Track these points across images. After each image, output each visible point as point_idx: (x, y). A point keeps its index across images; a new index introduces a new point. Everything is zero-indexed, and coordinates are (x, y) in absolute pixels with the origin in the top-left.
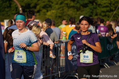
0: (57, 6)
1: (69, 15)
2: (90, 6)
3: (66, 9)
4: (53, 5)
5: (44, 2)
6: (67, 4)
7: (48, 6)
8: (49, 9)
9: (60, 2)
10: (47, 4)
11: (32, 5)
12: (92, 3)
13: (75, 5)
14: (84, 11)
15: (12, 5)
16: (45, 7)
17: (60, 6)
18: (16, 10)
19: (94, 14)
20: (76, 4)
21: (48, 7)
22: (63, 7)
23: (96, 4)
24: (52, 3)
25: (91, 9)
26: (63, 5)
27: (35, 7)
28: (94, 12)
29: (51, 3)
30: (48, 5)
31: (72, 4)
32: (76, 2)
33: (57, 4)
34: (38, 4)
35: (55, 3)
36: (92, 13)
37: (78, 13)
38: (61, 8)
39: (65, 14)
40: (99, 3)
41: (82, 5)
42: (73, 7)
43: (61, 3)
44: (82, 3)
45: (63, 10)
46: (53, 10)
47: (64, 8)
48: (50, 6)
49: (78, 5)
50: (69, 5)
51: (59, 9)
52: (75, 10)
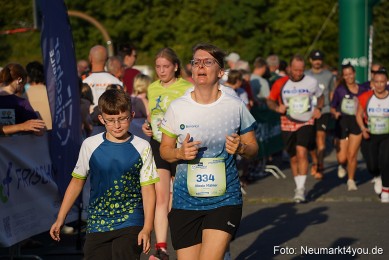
0: (187, 37)
2: (258, 34)
4: (177, 33)
5: (158, 28)
6: (208, 31)
7: (166, 36)
8: (170, 42)
9: (193, 27)
10: (165, 33)
11: (133, 35)
12: (261, 27)
13: (225, 33)
14: (244, 45)
15: (90, 36)
16: (160, 38)
17: (192, 36)
19: (266, 53)
20: (228, 30)
21: (166, 39)
22: (199, 38)
23: (271, 30)
24: (176, 29)
25: (259, 41)
26: (200, 33)
27: (140, 38)
28: (267, 47)
29: (173, 30)
31: (220, 31)
32: (227, 27)
33: (186, 31)
34: (147, 33)
35: (182, 29)
36: (262, 49)
38: (194, 39)
40: (277, 28)
41: (240, 33)
42: (222, 37)
43: (196, 30)
44: (239, 27)
46: (179, 44)
47: (203, 39)
48: (172, 37)
49: (232, 33)
50: (211, 34)
51: (191, 41)
52: (226, 44)
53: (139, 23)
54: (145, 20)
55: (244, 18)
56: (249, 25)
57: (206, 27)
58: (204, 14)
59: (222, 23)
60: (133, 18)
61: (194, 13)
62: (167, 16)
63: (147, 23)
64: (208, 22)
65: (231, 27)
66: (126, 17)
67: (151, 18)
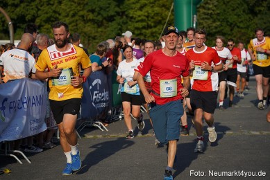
1: (85, 33)
2: (118, 19)
3: (81, 24)
4: (60, 17)
5: (47, 13)
6: (83, 16)
7: (52, 19)
9: (72, 12)
10: (51, 16)
11: (28, 18)
12: (122, 14)
13: (95, 18)
14: (108, 27)
16: (48, 20)
17: (71, 20)
18: (3, 25)
20: (96, 16)
21: (53, 21)
22: (77, 20)
23: (127, 16)
24: (60, 14)
25: (119, 24)
26: (77, 18)
27: (33, 20)
29: (57, 15)
30: (53, 17)
31: (91, 16)
32: (96, 14)
33: (67, 16)
34: (38, 16)
35: (64, 14)
37: (100, 30)
38: (73, 22)
39: (80, 31)
40: (131, 15)
41: (105, 18)
42: (92, 21)
43: (74, 15)
44: (105, 15)
45: (77, 25)
47: (78, 22)
49: (100, 18)
50: (85, 18)
53: (32, 9)
54: (37, 7)
55: (108, 7)
56: (112, 13)
57: (81, 13)
58: (79, 4)
59: (93, 11)
60: (27, 5)
61: (73, 3)
62: (53, 5)
63: (39, 10)
64: (82, 10)
65: (99, 14)
66: (22, 5)
67: (41, 6)
